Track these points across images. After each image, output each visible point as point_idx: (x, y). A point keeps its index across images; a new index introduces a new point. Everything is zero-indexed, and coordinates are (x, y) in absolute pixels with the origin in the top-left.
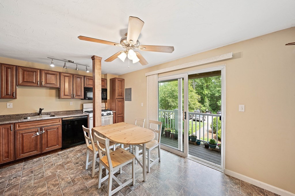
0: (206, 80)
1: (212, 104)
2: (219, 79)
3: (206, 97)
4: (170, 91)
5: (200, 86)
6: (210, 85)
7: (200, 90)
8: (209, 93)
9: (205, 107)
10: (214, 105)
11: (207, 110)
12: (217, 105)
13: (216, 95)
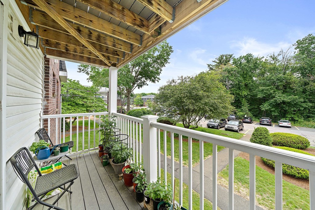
0: (244, 78)
1: (252, 109)
2: (264, 76)
3: (244, 99)
4: (189, 89)
5: (236, 85)
6: (249, 83)
7: (236, 91)
8: (248, 94)
9: (243, 112)
10: (255, 109)
11: (246, 116)
12: (260, 110)
13: (259, 96)
